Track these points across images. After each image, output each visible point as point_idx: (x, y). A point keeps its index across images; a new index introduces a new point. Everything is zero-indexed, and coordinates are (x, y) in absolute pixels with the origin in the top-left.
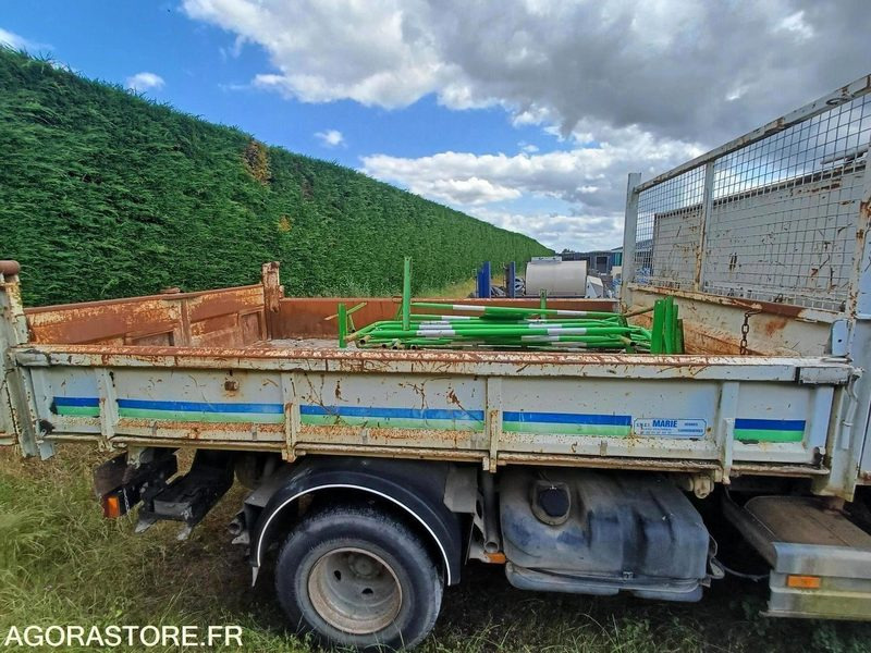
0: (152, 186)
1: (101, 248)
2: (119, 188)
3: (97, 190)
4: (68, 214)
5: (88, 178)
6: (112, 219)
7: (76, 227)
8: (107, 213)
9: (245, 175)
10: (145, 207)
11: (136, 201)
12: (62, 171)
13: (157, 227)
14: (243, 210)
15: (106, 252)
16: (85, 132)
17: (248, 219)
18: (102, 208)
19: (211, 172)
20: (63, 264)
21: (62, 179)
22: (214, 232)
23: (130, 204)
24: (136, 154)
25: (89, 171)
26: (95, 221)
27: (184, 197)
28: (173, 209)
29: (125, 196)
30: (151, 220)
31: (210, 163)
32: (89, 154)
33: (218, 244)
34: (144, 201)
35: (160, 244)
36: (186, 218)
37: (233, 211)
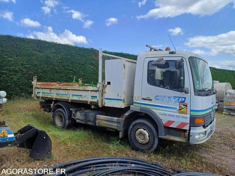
0: (71, 63)
1: (61, 76)
2: (65, 64)
3: (61, 65)
4: (56, 69)
5: (60, 63)
6: (63, 70)
7: (57, 72)
8: (62, 69)
9: (93, 59)
10: (69, 67)
11: (68, 67)
12: (56, 62)
13: (72, 72)
14: (92, 67)
15: (61, 77)
16: (61, 54)
17: (93, 69)
18: (61, 68)
19: (85, 59)
20: (54, 79)
21: (56, 63)
22: (84, 73)
23: (67, 67)
24: (69, 57)
25: (60, 61)
26: (60, 71)
27: (78, 65)
28: (75, 68)
29: (66, 66)
30: (71, 70)
31: (85, 57)
32: (61, 58)
33: (85, 75)
34: (69, 66)
35: (72, 75)
36: (78, 69)
37: (89, 67)
